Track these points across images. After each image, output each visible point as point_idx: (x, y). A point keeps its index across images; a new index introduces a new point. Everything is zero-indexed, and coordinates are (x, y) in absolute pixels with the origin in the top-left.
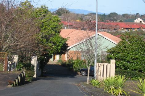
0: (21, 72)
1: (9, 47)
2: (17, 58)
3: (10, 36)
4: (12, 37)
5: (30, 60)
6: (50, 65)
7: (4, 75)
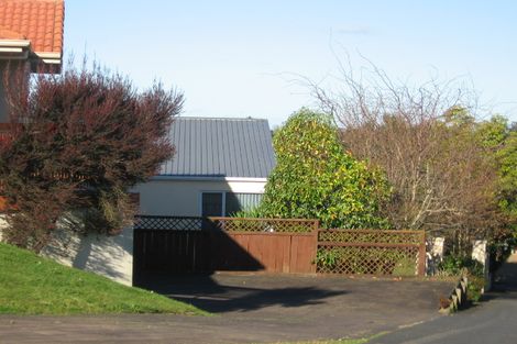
0: (458, 278)
1: (428, 218)
2: (442, 244)
3: (429, 191)
4: (435, 193)
5: (470, 249)
6: (512, 264)
7: (418, 284)
